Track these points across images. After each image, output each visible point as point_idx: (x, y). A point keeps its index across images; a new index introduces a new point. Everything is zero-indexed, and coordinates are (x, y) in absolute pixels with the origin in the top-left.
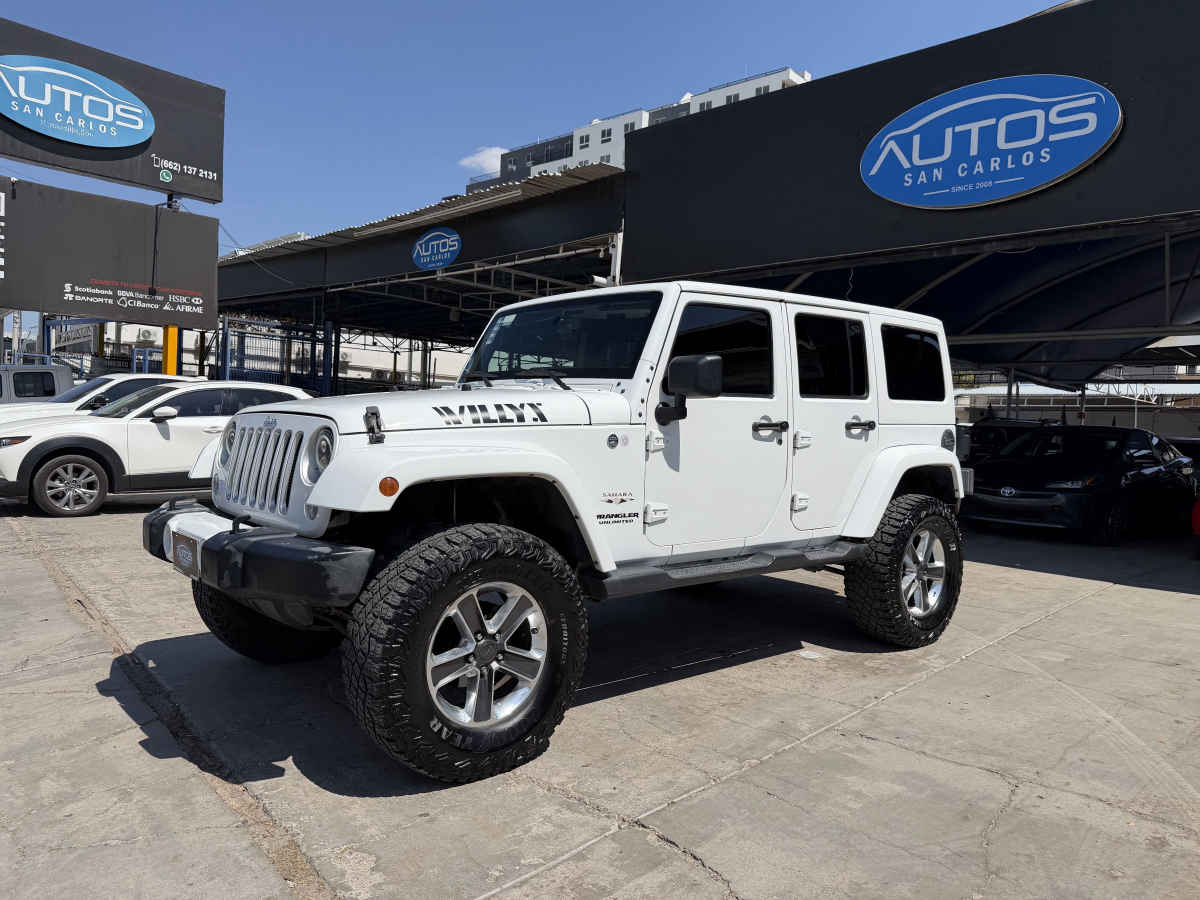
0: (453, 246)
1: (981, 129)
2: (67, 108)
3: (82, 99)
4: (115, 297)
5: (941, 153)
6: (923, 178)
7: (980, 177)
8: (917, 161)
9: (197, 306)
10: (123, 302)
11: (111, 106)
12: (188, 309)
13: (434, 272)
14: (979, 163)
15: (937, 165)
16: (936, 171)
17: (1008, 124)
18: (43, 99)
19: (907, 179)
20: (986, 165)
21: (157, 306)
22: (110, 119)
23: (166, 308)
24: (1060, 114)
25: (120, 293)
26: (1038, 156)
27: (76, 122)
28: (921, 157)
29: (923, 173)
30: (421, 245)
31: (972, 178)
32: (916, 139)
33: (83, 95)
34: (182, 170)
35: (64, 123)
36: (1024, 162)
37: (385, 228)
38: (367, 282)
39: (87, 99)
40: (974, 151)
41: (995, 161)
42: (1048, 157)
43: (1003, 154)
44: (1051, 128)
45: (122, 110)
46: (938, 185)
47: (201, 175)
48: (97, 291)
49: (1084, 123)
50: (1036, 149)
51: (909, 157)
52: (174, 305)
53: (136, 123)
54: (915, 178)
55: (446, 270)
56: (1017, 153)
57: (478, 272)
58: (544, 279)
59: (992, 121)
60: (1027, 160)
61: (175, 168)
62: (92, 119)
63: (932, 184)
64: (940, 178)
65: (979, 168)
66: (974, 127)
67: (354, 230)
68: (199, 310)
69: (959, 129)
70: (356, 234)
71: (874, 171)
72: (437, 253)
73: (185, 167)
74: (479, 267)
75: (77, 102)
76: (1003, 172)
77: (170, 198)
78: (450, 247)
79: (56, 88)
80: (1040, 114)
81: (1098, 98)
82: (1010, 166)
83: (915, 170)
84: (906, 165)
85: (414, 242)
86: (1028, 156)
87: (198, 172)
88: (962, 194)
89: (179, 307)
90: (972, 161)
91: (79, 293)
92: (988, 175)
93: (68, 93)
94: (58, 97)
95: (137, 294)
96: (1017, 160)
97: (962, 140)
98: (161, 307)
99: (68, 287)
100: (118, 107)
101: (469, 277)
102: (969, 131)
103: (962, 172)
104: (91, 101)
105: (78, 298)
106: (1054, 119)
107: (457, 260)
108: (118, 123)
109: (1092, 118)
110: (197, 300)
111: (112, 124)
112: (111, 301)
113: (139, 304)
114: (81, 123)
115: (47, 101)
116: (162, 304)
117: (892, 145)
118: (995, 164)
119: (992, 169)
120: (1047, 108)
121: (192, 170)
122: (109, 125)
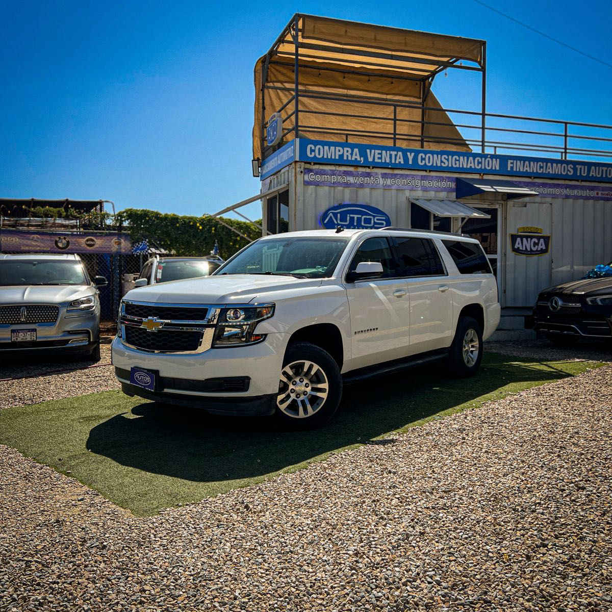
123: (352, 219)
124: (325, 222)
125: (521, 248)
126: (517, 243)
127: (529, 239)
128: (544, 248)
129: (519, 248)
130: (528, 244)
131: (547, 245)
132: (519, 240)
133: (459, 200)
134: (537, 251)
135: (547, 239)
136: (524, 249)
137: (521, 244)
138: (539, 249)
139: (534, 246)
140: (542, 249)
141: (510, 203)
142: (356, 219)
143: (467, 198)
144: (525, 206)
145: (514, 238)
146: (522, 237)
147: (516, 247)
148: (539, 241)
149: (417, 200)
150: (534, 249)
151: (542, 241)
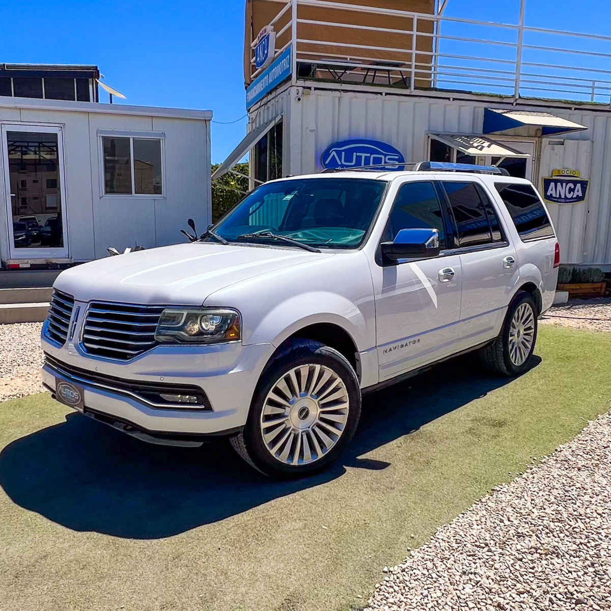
123: (359, 158)
124: (327, 162)
125: (554, 195)
126: (550, 188)
127: (564, 184)
128: (581, 195)
129: (551, 195)
130: (562, 190)
131: (584, 192)
132: (552, 184)
133: (487, 136)
134: (572, 198)
135: (584, 184)
136: (558, 196)
137: (554, 189)
138: (575, 196)
139: (570, 193)
140: (578, 196)
141: (545, 140)
142: (363, 158)
143: (496, 133)
144: (562, 144)
145: (547, 183)
146: (556, 181)
147: (548, 194)
148: (575, 186)
149: (438, 135)
150: (569, 196)
151: (579, 186)
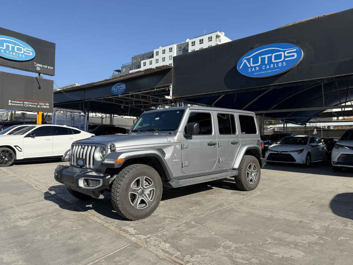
0: (124, 87)
1: (268, 57)
2: (10, 50)
3: (14, 47)
4: (23, 104)
5: (258, 63)
6: (253, 69)
7: (268, 69)
8: (252, 65)
9: (47, 106)
10: (26, 105)
11: (23, 49)
12: (45, 107)
13: (118, 95)
14: (268, 66)
15: (257, 66)
16: (257, 68)
17: (275, 56)
18: (3, 47)
19: (249, 70)
20: (270, 66)
21: (35, 106)
22: (23, 52)
23: (38, 107)
24: (288, 53)
25: (25, 103)
26: (282, 64)
27: (13, 53)
28: (253, 64)
29: (253, 68)
30: (114, 87)
31: (266, 69)
32: (251, 59)
33: (15, 46)
34: (43, 66)
35: (9, 54)
36: (279, 66)
37: (103, 82)
38: (98, 98)
39: (16, 47)
40: (266, 62)
41: (272, 65)
42: (285, 64)
43: (274, 63)
44: (285, 57)
45: (26, 50)
46: (258, 71)
47: (48, 68)
48: (18, 102)
49: (294, 56)
50: (282, 62)
51: (250, 64)
52: (40, 106)
53: (30, 53)
54: (251, 70)
55: (122, 94)
56: (277, 63)
57: (130, 95)
58: (149, 96)
59: (271, 55)
60: (280, 65)
61: (41, 66)
62: (17, 53)
63: (256, 71)
64: (258, 69)
65: (268, 67)
66: (266, 56)
67: (94, 83)
68: (48, 107)
69: (262, 57)
70: (94, 84)
71: (240, 68)
72: (119, 89)
73: (44, 66)
74: (131, 93)
75: (13, 48)
76: (274, 68)
77: (39, 75)
78: (123, 88)
79: (7, 44)
80: (282, 53)
81: (297, 49)
82: (276, 66)
83: (252, 67)
84: (249, 66)
85: (112, 87)
86: (280, 64)
87: (47, 67)
88: (264, 74)
89: (42, 106)
90: (266, 65)
91: (13, 103)
92: (270, 69)
93: (11, 45)
94: (8, 47)
95: (30, 103)
96: (277, 65)
97: (263, 60)
98: (37, 107)
99: (10, 101)
100: (25, 49)
101: (128, 96)
102: (265, 57)
103: (264, 68)
104: (17, 47)
105: (13, 104)
106: (286, 55)
107: (125, 91)
108: (25, 54)
109: (295, 54)
110: (47, 104)
111: (23, 54)
112: (22, 105)
113: (30, 106)
114: (14, 54)
115: (5, 48)
116: (37, 105)
117: (245, 61)
118: (272, 66)
119: (271, 67)
120: (284, 52)
121: (46, 67)
122: (22, 54)
